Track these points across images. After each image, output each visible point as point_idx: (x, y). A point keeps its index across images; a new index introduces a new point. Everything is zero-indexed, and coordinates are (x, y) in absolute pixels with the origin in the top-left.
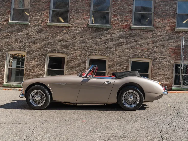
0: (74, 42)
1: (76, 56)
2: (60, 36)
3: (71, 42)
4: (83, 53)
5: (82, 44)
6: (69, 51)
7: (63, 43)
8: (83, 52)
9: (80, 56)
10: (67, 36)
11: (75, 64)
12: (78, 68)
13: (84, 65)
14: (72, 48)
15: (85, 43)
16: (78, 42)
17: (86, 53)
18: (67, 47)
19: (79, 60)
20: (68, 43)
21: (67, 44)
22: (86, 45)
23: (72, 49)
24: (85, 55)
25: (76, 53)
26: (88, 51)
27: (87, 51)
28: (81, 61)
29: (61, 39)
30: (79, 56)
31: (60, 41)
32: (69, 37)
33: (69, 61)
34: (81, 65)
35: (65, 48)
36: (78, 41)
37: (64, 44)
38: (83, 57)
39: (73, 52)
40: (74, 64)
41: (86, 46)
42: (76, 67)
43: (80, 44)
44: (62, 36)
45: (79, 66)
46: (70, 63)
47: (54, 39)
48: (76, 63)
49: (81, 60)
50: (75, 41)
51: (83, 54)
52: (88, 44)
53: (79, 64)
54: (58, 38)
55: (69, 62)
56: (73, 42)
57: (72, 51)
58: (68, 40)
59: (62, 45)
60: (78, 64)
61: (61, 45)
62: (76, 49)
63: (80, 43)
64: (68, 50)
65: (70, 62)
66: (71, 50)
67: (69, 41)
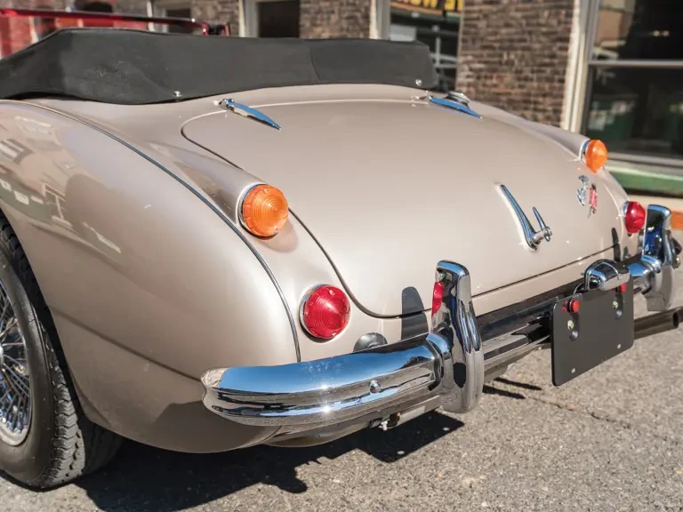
13: (559, 23)
60: (521, 25)
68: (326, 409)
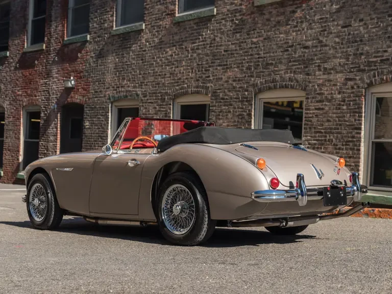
0: (326, 46)
1: (332, 93)
2: (287, 33)
3: (316, 47)
4: (350, 80)
5: (348, 47)
6: (310, 77)
7: (295, 53)
8: (351, 76)
9: (344, 93)
10: (303, 29)
11: (328, 121)
12: (338, 133)
13: (355, 120)
14: (319, 66)
15: (356, 42)
16: (335, 42)
17: (360, 80)
18: (306, 63)
19: (340, 105)
20: (307, 51)
21: (304, 56)
22: (360, 51)
23: (320, 70)
24: (358, 87)
25: (330, 81)
26: (366, 68)
27: (363, 71)
28: (345, 107)
29: (288, 43)
30: (339, 93)
31: (288, 50)
32: (310, 31)
33: (311, 112)
34: (345, 121)
35: (298, 68)
36: (337, 40)
37: (297, 56)
38: (353, 93)
39: (321, 82)
40: (325, 119)
41: (362, 54)
42: (331, 129)
43: (340, 48)
44: (293, 32)
45: (340, 125)
46: (312, 117)
47: (270, 45)
48: (332, 117)
49: (346, 105)
50: (326, 40)
51: (350, 83)
52: (365, 44)
53: (339, 121)
54: (281, 41)
55: (311, 115)
56: (322, 46)
57: (321, 77)
58: (309, 41)
59: (294, 61)
61: (290, 62)
62: (330, 69)
63: (342, 44)
64: (308, 74)
65: (314, 113)
66: (317, 73)
67: (310, 43)
68: (274, 197)
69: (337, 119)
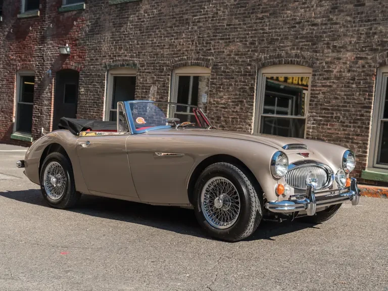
0: (336, 24)
1: (341, 71)
2: (295, 10)
3: (326, 24)
4: (361, 58)
5: (361, 26)
6: (318, 54)
7: (303, 29)
8: (363, 55)
9: (354, 71)
10: (313, 7)
11: (336, 98)
12: (346, 111)
13: (365, 99)
14: (328, 44)
15: (369, 21)
16: (346, 21)
17: (371, 59)
18: (314, 40)
19: (349, 83)
20: (316, 28)
21: (312, 33)
22: (373, 31)
23: (328, 48)
24: (370, 66)
25: (339, 59)
26: (379, 48)
27: (375, 50)
28: (354, 86)
29: (295, 19)
30: (349, 71)
31: (295, 27)
32: (319, 8)
33: (318, 88)
34: (354, 99)
35: (306, 45)
36: (349, 18)
37: (304, 32)
38: (363, 71)
39: (329, 59)
40: (332, 96)
41: (375, 33)
42: (339, 106)
43: (352, 27)
44: (301, 8)
45: (349, 103)
47: (276, 21)
48: (339, 95)
49: (356, 83)
50: (337, 19)
51: (361, 62)
52: (379, 24)
53: (347, 98)
54: (287, 17)
55: (317, 92)
56: (332, 24)
57: (330, 55)
58: (319, 18)
59: (301, 38)
60: (344, 99)
61: (297, 38)
62: (340, 47)
63: (354, 22)
64: (316, 52)
65: (320, 90)
66: (326, 51)
67: (319, 21)
69: (345, 97)
